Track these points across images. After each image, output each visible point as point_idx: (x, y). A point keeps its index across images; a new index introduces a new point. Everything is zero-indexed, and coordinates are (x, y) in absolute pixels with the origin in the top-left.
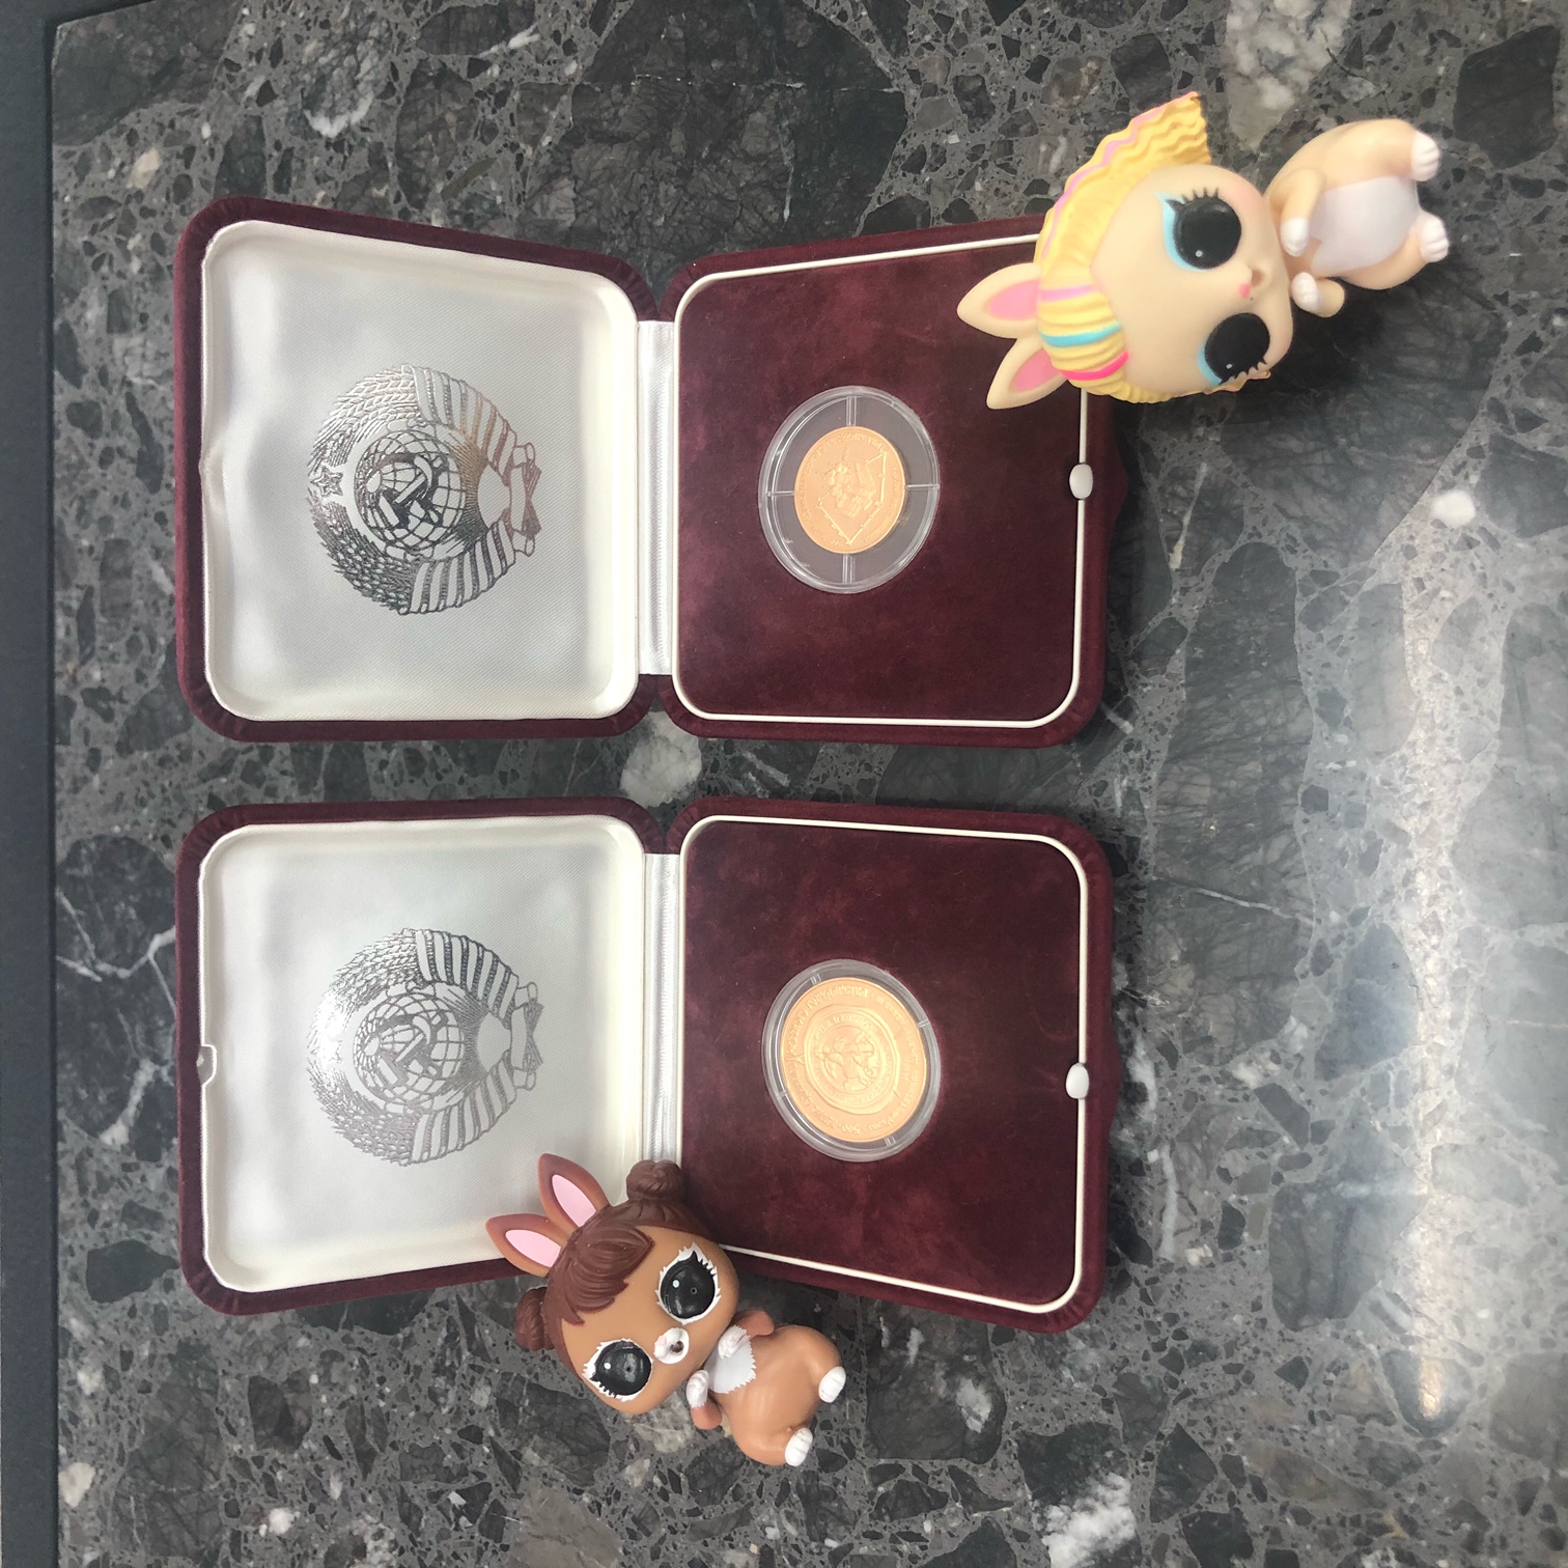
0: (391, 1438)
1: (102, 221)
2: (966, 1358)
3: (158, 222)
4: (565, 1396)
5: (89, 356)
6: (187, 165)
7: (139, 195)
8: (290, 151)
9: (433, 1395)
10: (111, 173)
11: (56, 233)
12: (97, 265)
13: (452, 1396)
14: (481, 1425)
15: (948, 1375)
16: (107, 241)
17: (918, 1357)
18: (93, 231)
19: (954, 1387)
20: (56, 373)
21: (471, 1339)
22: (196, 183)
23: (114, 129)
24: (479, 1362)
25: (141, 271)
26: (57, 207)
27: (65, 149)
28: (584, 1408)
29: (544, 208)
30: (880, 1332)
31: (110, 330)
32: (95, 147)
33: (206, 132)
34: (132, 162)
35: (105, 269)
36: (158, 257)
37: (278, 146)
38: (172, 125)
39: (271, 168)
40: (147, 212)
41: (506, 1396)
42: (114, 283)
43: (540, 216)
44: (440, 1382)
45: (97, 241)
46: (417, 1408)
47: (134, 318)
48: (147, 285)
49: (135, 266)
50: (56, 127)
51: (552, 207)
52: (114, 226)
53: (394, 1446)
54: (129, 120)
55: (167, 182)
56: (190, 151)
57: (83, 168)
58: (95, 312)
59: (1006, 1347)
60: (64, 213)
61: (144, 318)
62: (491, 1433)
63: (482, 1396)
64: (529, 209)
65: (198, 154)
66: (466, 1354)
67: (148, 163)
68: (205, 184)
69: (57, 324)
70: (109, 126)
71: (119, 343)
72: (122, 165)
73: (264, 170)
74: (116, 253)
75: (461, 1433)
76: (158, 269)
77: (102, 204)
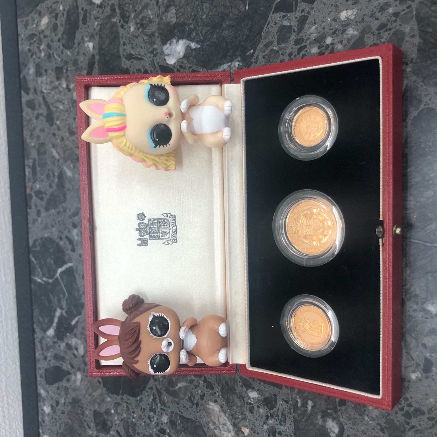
0: (137, 431)
1: (32, 41)
2: (329, 411)
3: (49, 39)
4: (192, 420)
5: (31, 85)
6: (56, 20)
7: (43, 31)
8: (86, 10)
9: (149, 418)
10: (34, 26)
11: (20, 47)
12: (32, 56)
13: (155, 418)
14: (165, 428)
15: (323, 417)
16: (34, 48)
17: (311, 410)
18: (30, 45)
19: (325, 421)
20: (22, 92)
21: (160, 400)
22: (59, 25)
23: (35, 11)
24: (163, 407)
25: (45, 56)
26: (20, 39)
27: (21, 20)
28: (198, 424)
29: (166, 17)
30: (297, 402)
31: (36, 76)
32: (29, 18)
33: (61, 8)
34: (40, 21)
35: (34, 57)
36: (49, 50)
37: (83, 9)
38: (51, 7)
39: (81, 18)
40: (45, 37)
41: (173, 419)
42: (37, 61)
43: (165, 21)
44: (152, 414)
45: (32, 48)
46: (145, 422)
47: (43, 71)
48: (47, 60)
49: (43, 54)
50: (18, 13)
51: (169, 17)
52: (37, 42)
53: (138, 434)
54: (39, 8)
55: (51, 26)
56: (57, 15)
57: (26, 25)
58: (32, 71)
59: (343, 408)
60: (22, 40)
61: (46, 71)
62: (168, 431)
63: (165, 419)
64: (161, 18)
65: (59, 16)
66: (159, 405)
67: (45, 21)
68: (62, 25)
69: (22, 76)
70: (33, 11)
71: (39, 80)
72: (38, 22)
73: (79, 18)
74: (37, 51)
75: (159, 431)
76: (49, 54)
77: (32, 36)
